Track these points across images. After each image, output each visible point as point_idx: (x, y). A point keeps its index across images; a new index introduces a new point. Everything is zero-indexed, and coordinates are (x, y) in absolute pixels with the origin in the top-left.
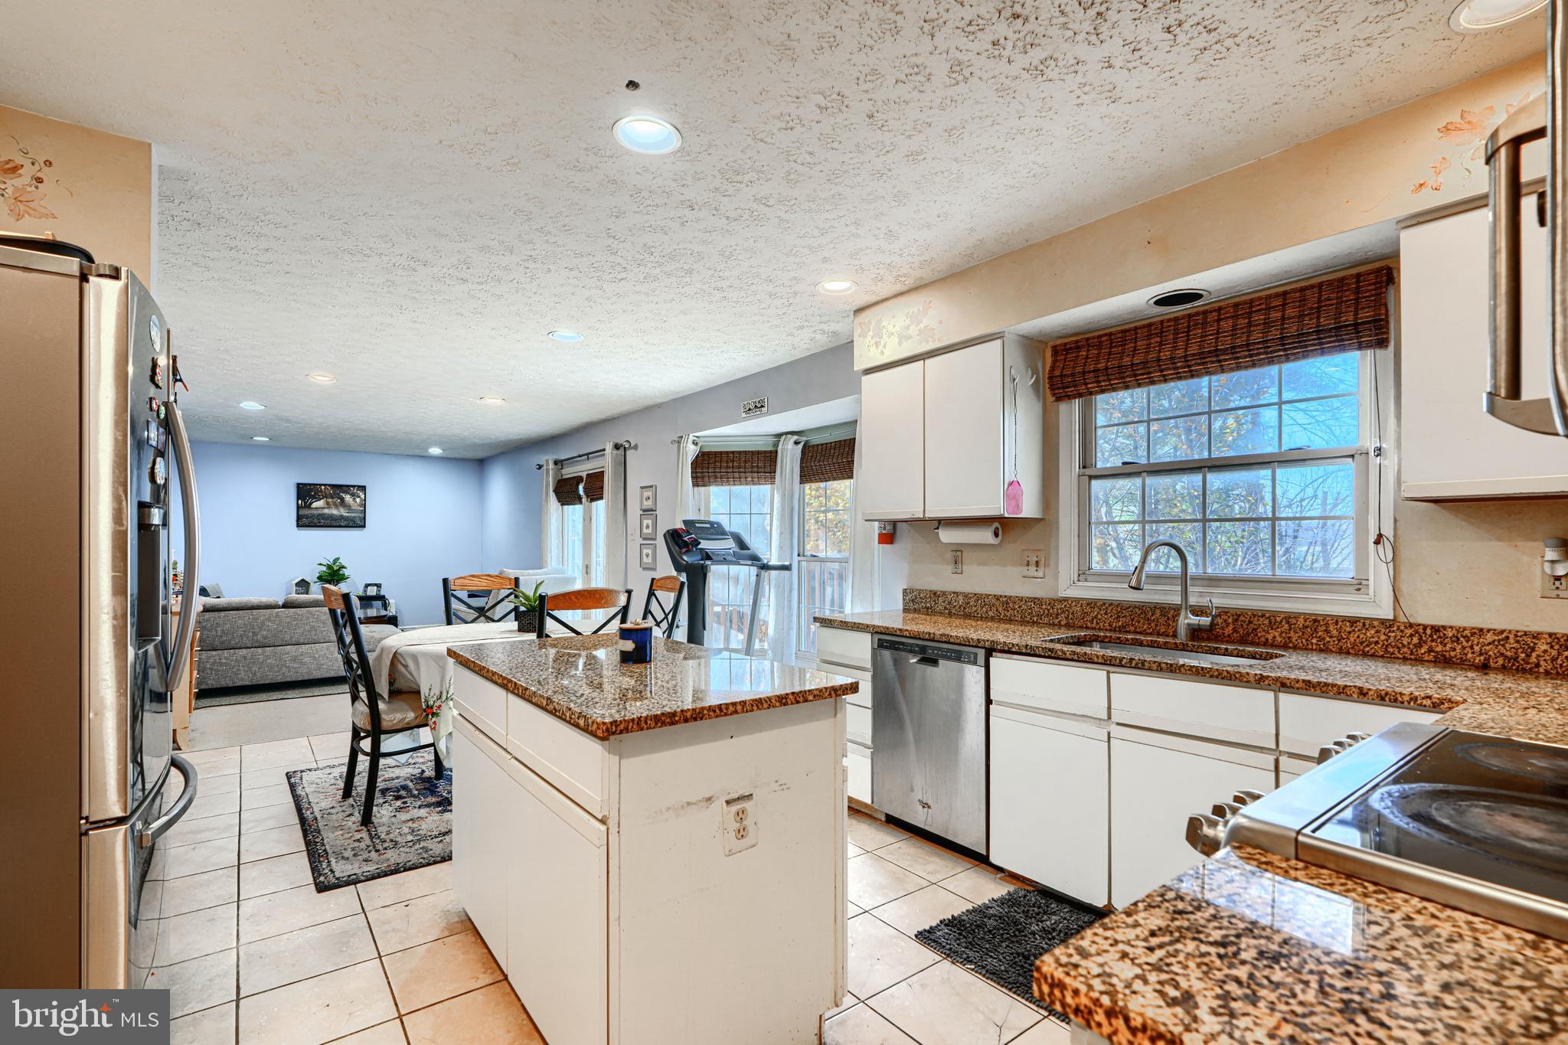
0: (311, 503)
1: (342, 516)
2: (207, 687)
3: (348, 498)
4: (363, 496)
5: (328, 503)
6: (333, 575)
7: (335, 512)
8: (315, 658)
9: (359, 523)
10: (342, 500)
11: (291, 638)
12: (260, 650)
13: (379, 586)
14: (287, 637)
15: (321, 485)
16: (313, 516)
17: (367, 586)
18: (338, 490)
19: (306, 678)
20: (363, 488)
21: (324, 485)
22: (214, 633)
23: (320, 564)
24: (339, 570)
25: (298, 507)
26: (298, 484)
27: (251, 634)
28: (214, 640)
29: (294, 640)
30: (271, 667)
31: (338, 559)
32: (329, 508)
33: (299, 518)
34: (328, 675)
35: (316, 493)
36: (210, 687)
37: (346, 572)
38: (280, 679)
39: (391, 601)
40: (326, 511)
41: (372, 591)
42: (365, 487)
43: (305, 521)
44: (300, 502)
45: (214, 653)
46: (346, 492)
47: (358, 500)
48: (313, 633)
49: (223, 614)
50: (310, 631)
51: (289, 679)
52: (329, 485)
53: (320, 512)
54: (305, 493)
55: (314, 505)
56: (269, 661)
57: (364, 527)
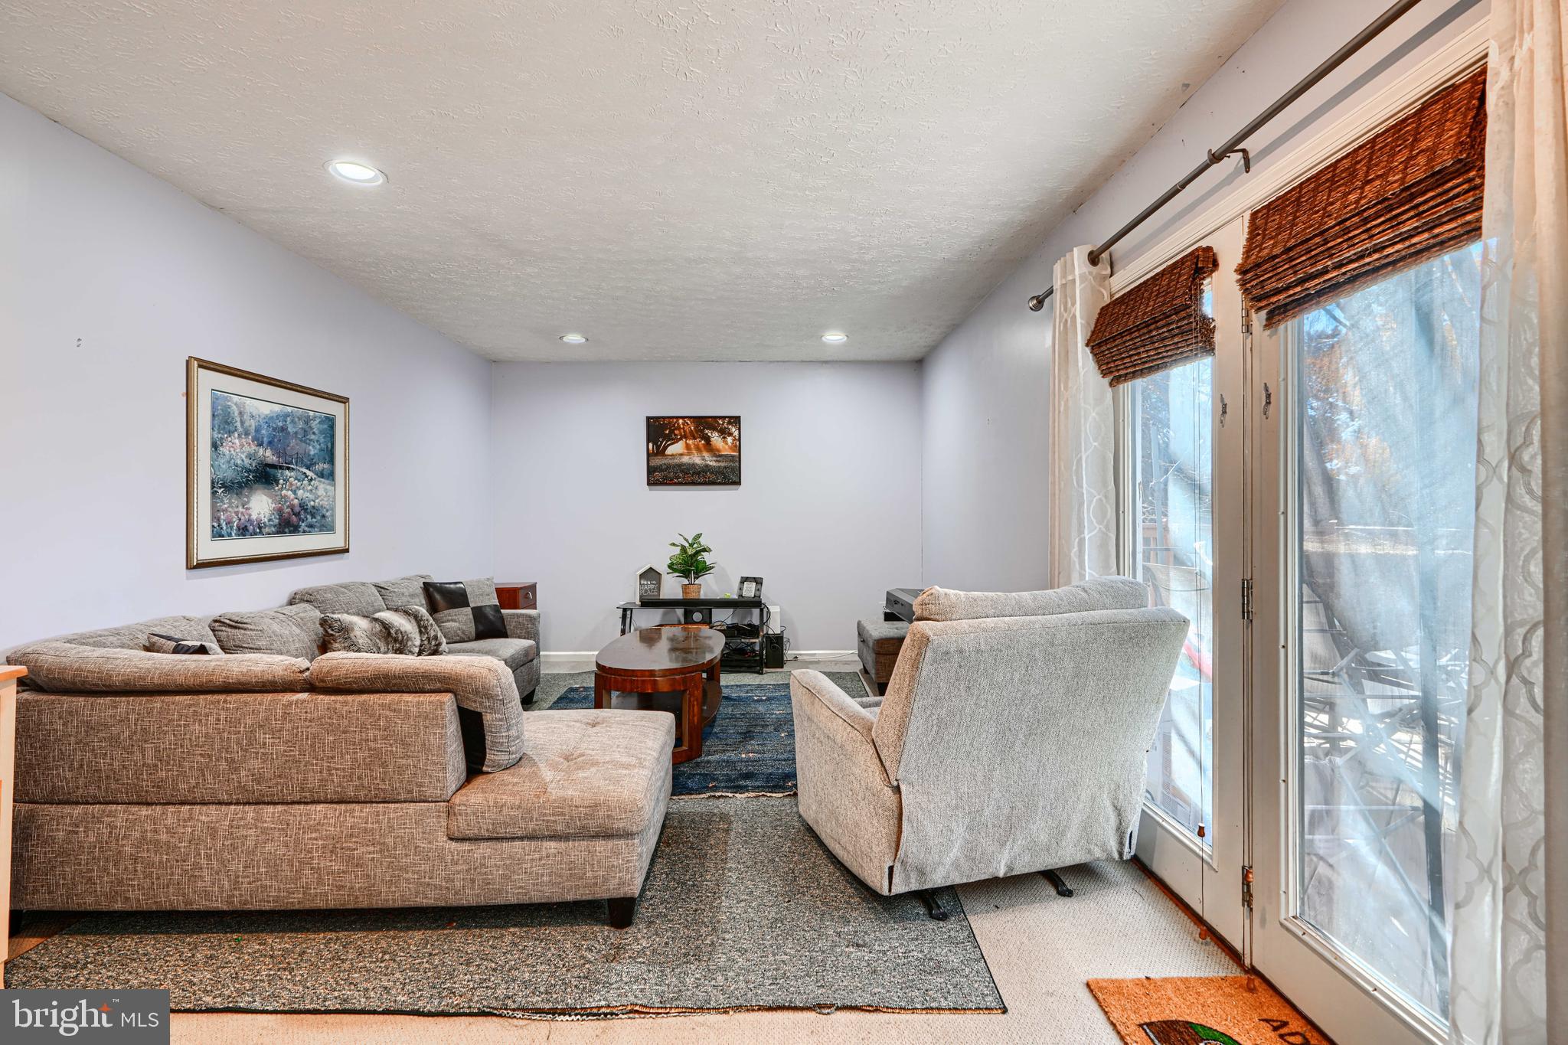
0: (665, 448)
1: (707, 466)
2: (127, 907)
3: (716, 439)
4: (736, 433)
5: (688, 447)
6: (691, 564)
7: (697, 460)
8: (384, 848)
9: (728, 475)
10: (708, 440)
11: (323, 782)
12: (250, 811)
13: (758, 581)
14: (313, 780)
15: (678, 418)
16: (668, 467)
17: (744, 580)
18: (703, 426)
19: (364, 903)
20: (736, 420)
21: (683, 418)
22: (137, 756)
23: (674, 544)
24: (698, 553)
25: (649, 455)
26: (648, 418)
27: (223, 765)
28: (138, 774)
29: (330, 788)
30: (274, 865)
31: (699, 536)
32: (689, 454)
33: (651, 470)
34: (420, 901)
35: (672, 432)
36: (133, 906)
37: (707, 558)
38: (296, 900)
39: (772, 609)
40: (685, 459)
41: (749, 591)
42: (738, 418)
43: (661, 475)
44: (651, 445)
45: (144, 811)
46: (714, 428)
47: (730, 440)
48: (378, 771)
49: (158, 702)
50: (369, 767)
51: (321, 904)
52: (690, 418)
53: (676, 461)
54: (659, 430)
55: (670, 450)
56: (269, 847)
57: (739, 483)
